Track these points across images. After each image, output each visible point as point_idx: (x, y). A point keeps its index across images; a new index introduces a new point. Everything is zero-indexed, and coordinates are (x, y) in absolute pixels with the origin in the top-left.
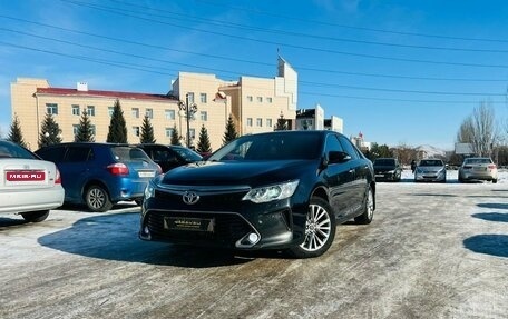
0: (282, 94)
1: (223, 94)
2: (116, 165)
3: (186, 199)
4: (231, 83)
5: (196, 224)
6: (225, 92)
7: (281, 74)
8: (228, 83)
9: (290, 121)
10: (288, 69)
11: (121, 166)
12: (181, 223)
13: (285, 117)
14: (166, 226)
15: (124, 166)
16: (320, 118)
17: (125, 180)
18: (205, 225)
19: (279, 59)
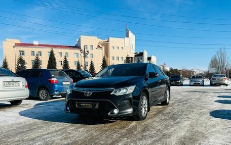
0: (128, 45)
1: (101, 46)
2: (52, 79)
3: (86, 94)
4: (105, 41)
5: (90, 105)
6: (101, 44)
7: (127, 36)
8: (103, 41)
9: (132, 58)
10: (130, 34)
11: (54, 79)
12: (84, 105)
13: (130, 56)
14: (77, 106)
15: (56, 79)
16: (146, 56)
17: (56, 85)
18: (94, 106)
19: (127, 29)
